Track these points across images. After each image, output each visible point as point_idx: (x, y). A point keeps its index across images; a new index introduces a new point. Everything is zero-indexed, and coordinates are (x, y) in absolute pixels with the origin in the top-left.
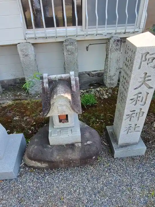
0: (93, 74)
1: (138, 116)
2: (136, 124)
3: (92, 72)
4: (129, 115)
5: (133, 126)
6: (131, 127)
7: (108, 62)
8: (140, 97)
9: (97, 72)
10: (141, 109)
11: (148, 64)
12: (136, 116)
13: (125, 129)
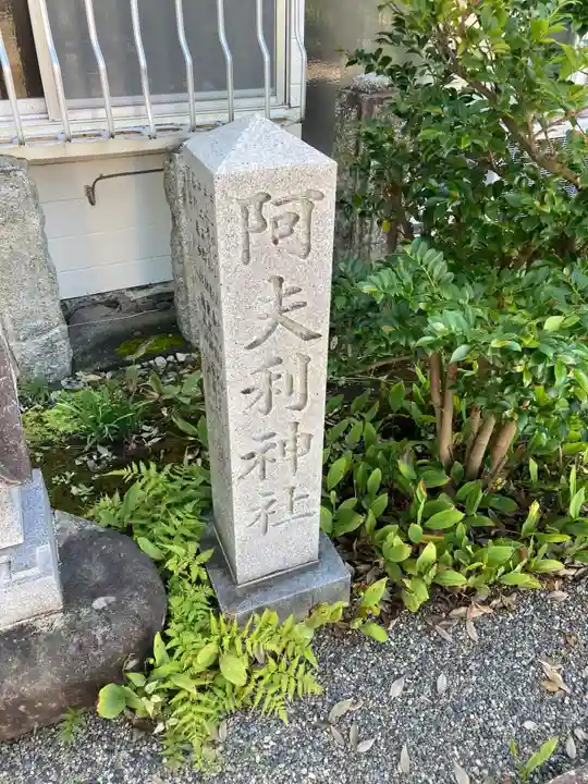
0: (134, 301)
1: (289, 454)
2: (294, 488)
3: (131, 295)
4: (252, 455)
5: (281, 496)
6: (273, 501)
7: (180, 244)
8: (279, 376)
9: (151, 291)
10: (297, 423)
11: (276, 242)
12: (284, 453)
13: (253, 515)
